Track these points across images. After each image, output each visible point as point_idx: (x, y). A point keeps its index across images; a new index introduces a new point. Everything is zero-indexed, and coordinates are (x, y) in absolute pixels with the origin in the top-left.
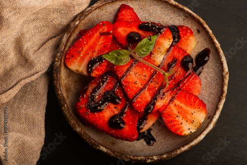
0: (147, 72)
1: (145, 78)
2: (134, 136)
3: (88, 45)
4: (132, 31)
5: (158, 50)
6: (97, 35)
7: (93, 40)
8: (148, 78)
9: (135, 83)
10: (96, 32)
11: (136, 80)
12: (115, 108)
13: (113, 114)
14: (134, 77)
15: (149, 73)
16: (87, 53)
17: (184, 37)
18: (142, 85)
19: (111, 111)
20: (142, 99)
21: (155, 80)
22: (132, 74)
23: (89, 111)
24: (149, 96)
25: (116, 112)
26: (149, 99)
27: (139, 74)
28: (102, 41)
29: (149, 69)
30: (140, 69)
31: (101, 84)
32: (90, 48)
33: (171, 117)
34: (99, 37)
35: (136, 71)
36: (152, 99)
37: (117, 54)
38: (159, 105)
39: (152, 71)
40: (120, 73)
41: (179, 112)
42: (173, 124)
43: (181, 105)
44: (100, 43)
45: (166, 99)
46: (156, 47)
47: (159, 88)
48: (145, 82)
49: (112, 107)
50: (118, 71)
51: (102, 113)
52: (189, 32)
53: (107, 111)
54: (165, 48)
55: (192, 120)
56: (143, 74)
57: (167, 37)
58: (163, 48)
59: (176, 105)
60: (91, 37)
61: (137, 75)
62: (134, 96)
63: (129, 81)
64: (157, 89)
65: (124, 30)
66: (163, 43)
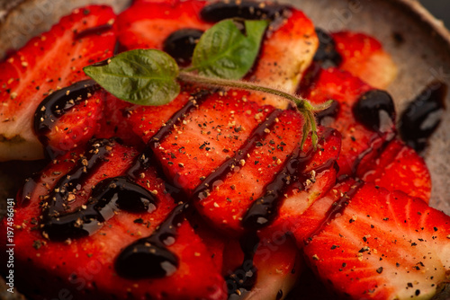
0: (242, 122)
1: (236, 134)
2: (214, 290)
3: (36, 69)
4: (181, 26)
5: (274, 69)
6: (59, 42)
7: (49, 56)
8: (247, 134)
9: (204, 147)
10: (61, 35)
11: (204, 139)
12: (139, 222)
13: (132, 240)
14: (198, 134)
15: (247, 122)
16: (33, 87)
17: (352, 55)
18: (226, 151)
19: (125, 232)
20: (232, 188)
21: (269, 138)
22: (190, 126)
23: (44, 238)
24: (254, 182)
25: (142, 232)
26: (256, 188)
27: (215, 125)
28: (80, 50)
29: (249, 112)
30: (218, 115)
31: (85, 162)
32: (43, 75)
33: (341, 254)
34: (71, 42)
35: (201, 119)
36: (265, 189)
37: (132, 65)
38: (295, 204)
39: (258, 116)
40: (148, 126)
41: (365, 239)
42: (349, 271)
43: (371, 221)
44: (76, 56)
45: (316, 190)
46: (265, 62)
47: (288, 158)
48: (237, 145)
49: (127, 220)
50: (141, 122)
51: (92, 240)
52: (367, 44)
53: (109, 233)
54: (295, 63)
55: (414, 263)
56: (230, 124)
57: (298, 33)
58: (290, 62)
59: (351, 221)
60: (43, 49)
61: (209, 128)
62: (202, 181)
63: (180, 142)
64: (279, 161)
65: (155, 27)
66: (286, 50)
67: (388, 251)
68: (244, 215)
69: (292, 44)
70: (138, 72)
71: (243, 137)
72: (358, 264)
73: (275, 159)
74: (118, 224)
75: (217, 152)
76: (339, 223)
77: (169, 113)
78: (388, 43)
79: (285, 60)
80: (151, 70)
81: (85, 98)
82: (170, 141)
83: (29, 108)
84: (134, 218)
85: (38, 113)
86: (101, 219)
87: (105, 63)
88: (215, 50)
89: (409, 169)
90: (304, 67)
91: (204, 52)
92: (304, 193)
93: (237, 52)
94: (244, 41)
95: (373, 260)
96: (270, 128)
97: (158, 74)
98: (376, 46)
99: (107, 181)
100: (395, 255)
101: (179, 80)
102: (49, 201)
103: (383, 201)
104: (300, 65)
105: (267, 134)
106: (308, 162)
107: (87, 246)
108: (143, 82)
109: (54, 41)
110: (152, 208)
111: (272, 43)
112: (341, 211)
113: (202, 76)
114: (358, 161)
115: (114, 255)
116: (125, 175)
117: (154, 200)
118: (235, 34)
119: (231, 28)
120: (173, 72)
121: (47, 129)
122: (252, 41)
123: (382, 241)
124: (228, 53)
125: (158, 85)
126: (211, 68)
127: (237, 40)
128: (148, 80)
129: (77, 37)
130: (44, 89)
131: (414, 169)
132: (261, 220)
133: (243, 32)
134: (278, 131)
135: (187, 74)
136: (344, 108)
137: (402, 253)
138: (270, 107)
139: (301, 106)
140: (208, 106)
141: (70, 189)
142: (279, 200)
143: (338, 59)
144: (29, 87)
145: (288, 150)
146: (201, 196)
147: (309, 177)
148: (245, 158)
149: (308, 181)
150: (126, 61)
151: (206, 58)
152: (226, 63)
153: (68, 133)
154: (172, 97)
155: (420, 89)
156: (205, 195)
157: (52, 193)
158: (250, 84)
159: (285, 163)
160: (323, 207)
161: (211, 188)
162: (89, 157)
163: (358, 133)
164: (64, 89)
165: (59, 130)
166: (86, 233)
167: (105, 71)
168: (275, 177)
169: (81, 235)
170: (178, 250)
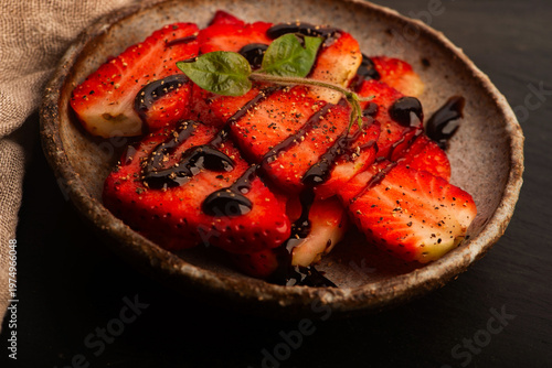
1: (297, 119)
2: (281, 225)
3: (135, 68)
4: (252, 41)
6: (153, 49)
7: (145, 59)
8: (306, 120)
9: (272, 126)
10: (154, 44)
11: (271, 121)
12: (220, 178)
13: (214, 190)
14: (266, 117)
15: (306, 111)
16: (133, 80)
17: (388, 74)
18: (289, 130)
19: (209, 184)
20: (294, 156)
21: (323, 123)
22: (261, 112)
23: (144, 186)
24: (311, 153)
25: (223, 184)
26: (313, 157)
27: (280, 111)
28: (171, 54)
29: (307, 104)
30: (282, 105)
31: (176, 134)
32: (140, 72)
33: (379, 211)
34: (163, 49)
35: (269, 108)
36: (320, 158)
37: (214, 64)
38: (344, 171)
39: (314, 107)
40: (227, 110)
41: (398, 202)
42: (385, 223)
43: (402, 190)
44: (167, 59)
45: (360, 162)
46: (319, 71)
47: (338, 137)
48: (297, 127)
49: (211, 176)
50: (221, 107)
51: (182, 189)
52: (401, 67)
53: (196, 185)
54: (344, 72)
55: (438, 221)
56: (292, 112)
57: (346, 50)
58: (339, 71)
59: (387, 189)
60: (140, 53)
61: (275, 114)
62: (270, 149)
63: (253, 122)
64: (331, 140)
65: (230, 42)
66: (336, 62)
67: (417, 212)
68: (304, 175)
69: (341, 57)
70: (220, 69)
71: (302, 121)
72: (393, 219)
73: (328, 138)
74: (203, 179)
75: (283, 131)
76: (377, 190)
77: (243, 102)
78: (417, 67)
79: (335, 69)
80: (229, 68)
81: (176, 86)
82: (244, 121)
83: (130, 95)
84: (217, 175)
85: (139, 97)
86: (190, 175)
87: (194, 60)
88: (280, 57)
89: (432, 158)
90: (350, 76)
91: (272, 57)
92: (351, 163)
93: (297, 60)
94: (303, 52)
95: (405, 218)
96: (324, 116)
97: (235, 72)
98: (408, 68)
99: (194, 148)
100: (422, 215)
101: (251, 79)
102: (149, 160)
103: (412, 177)
104: (347, 74)
105: (321, 120)
106: (354, 142)
107: (179, 193)
108: (223, 77)
109: (149, 47)
110: (229, 168)
111: (324, 56)
112: (379, 182)
113: (269, 76)
114: (392, 148)
115: (200, 201)
116: (209, 144)
117: (233, 163)
118: (296, 46)
119: (294, 41)
120: (246, 71)
121: (146, 109)
122: (309, 53)
123: (411, 205)
124: (290, 60)
125: (235, 80)
126: (276, 71)
127: (297, 50)
128: (226, 76)
129: (168, 45)
130: (142, 82)
131: (437, 158)
132: (317, 179)
133: (303, 44)
134: (331, 119)
135: (258, 74)
136: (381, 109)
137: (427, 214)
138: (324, 102)
139: (349, 97)
140: (274, 98)
141: (165, 153)
142: (331, 167)
143: (376, 76)
144: (130, 80)
145: (338, 132)
146: (269, 160)
147: (355, 151)
148: (305, 136)
149: (354, 155)
150: (210, 60)
151: (273, 62)
152: (289, 68)
153: (163, 112)
154: (245, 91)
155: (442, 102)
156: (273, 159)
157: (150, 155)
158: (309, 80)
159: (336, 141)
160: (364, 178)
161: (277, 155)
162: (179, 131)
163: (393, 128)
164: (160, 81)
165: (155, 109)
166: (177, 184)
167: (193, 67)
168: (328, 150)
169: (173, 185)
170: (252, 197)
